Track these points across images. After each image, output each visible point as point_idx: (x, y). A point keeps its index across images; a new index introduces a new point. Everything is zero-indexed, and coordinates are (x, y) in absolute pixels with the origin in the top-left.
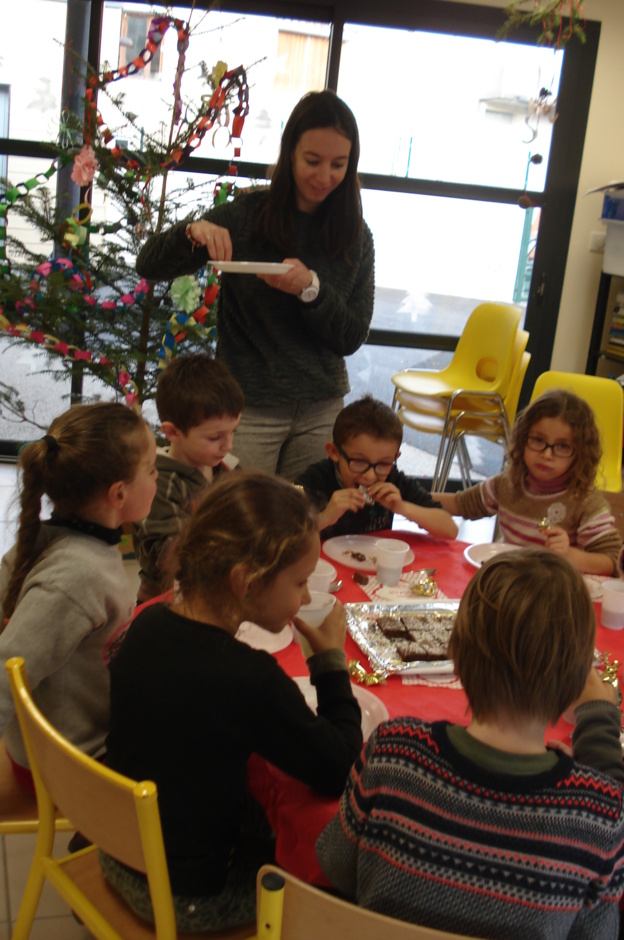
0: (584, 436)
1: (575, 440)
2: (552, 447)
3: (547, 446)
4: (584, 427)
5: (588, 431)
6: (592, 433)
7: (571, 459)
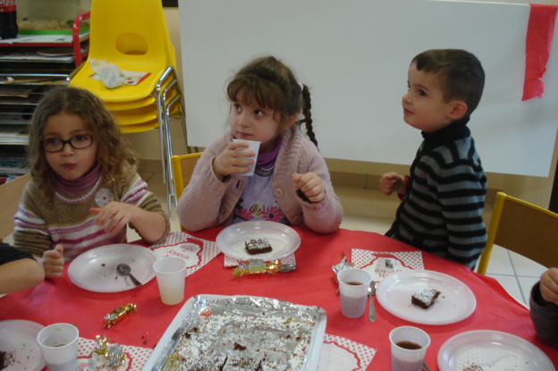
0: (96, 121)
1: (89, 127)
2: (69, 142)
3: (64, 143)
4: (92, 112)
5: (98, 114)
6: (104, 117)
7: (94, 146)
